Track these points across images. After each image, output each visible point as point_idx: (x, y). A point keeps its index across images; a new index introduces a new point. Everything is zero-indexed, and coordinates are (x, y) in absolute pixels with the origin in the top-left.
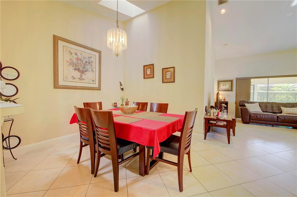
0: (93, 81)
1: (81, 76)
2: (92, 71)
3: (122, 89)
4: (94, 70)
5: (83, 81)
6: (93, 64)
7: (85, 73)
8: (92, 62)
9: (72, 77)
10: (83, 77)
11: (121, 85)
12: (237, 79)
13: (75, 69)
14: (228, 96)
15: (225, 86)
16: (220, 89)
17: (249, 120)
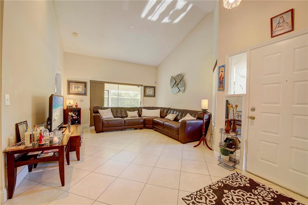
12: (92, 82)
14: (80, 102)
15: (78, 89)
16: (71, 92)
17: (102, 128)
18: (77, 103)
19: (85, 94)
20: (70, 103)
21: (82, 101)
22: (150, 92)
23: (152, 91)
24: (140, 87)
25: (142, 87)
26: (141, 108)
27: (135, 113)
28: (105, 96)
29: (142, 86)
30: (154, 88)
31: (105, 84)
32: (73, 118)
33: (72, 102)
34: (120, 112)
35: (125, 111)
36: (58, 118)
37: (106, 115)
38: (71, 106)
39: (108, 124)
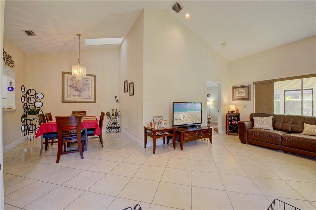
0: (90, 97)
1: (80, 94)
2: (89, 90)
3: (117, 101)
4: (90, 89)
5: (82, 97)
6: (89, 85)
7: (83, 91)
8: (88, 84)
9: (73, 95)
10: (82, 94)
11: (116, 98)
13: (75, 90)
14: (244, 107)
15: (241, 94)
16: (235, 98)
17: (247, 139)
18: (237, 109)
19: (248, 99)
20: (229, 109)
21: (245, 106)
28: (274, 100)
31: (274, 82)
33: (233, 108)
34: (291, 123)
35: (302, 123)
36: (186, 118)
37: (260, 124)
38: (232, 111)
39: (255, 136)
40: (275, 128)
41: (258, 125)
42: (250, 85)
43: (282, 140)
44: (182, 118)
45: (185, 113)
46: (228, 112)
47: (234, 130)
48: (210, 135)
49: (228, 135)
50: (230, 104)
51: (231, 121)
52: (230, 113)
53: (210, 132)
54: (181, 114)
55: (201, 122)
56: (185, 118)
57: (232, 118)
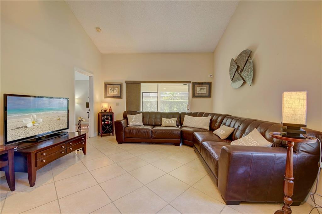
15: (114, 91)
16: (108, 95)
17: (124, 138)
18: (110, 107)
19: (120, 97)
20: (102, 107)
21: (117, 104)
22: (202, 90)
23: (205, 90)
24: (188, 84)
25: (190, 84)
26: (184, 114)
27: (173, 122)
29: (189, 82)
30: (209, 84)
31: (141, 83)
32: (104, 123)
33: (105, 106)
34: (154, 118)
35: (160, 117)
36: (39, 124)
37: (134, 121)
38: (105, 109)
39: (131, 134)
40: (144, 125)
41: (132, 122)
42: (122, 83)
43: (152, 134)
44: (30, 125)
45: (37, 115)
46: (100, 111)
47: (107, 130)
48: (83, 143)
49: (101, 137)
50: (102, 102)
51: (104, 121)
52: (103, 111)
53: (84, 140)
54: (28, 117)
55: (67, 127)
56: (36, 124)
57: (105, 117)
